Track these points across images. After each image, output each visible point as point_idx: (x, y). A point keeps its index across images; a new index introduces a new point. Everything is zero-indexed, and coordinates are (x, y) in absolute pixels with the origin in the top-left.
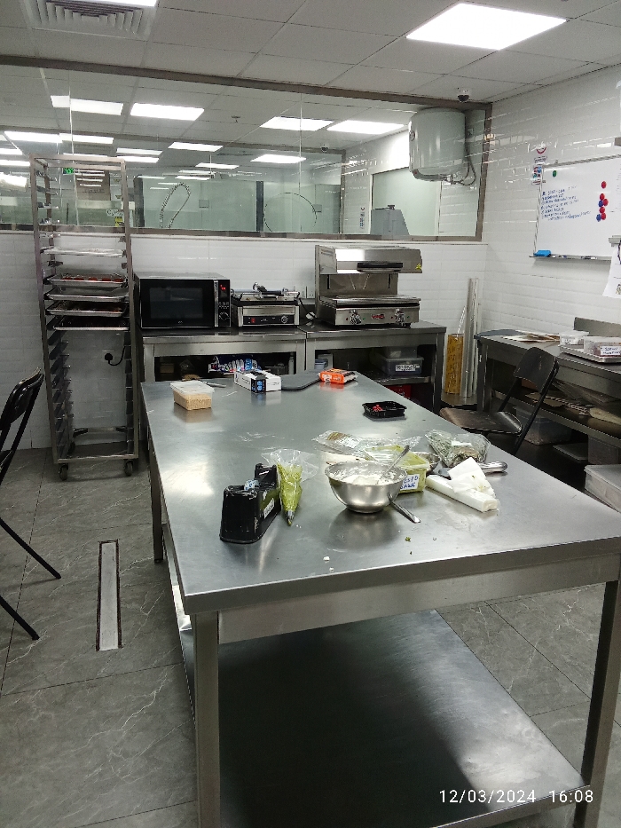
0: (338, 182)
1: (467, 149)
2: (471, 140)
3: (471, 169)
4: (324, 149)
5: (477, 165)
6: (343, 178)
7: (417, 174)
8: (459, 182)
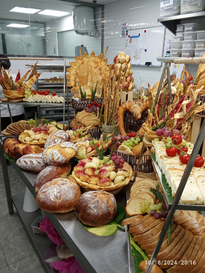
0: (43, 35)
1: (95, 23)
2: (96, 20)
3: (97, 31)
4: (37, 22)
5: (100, 29)
6: (45, 34)
7: (77, 32)
8: (93, 36)
